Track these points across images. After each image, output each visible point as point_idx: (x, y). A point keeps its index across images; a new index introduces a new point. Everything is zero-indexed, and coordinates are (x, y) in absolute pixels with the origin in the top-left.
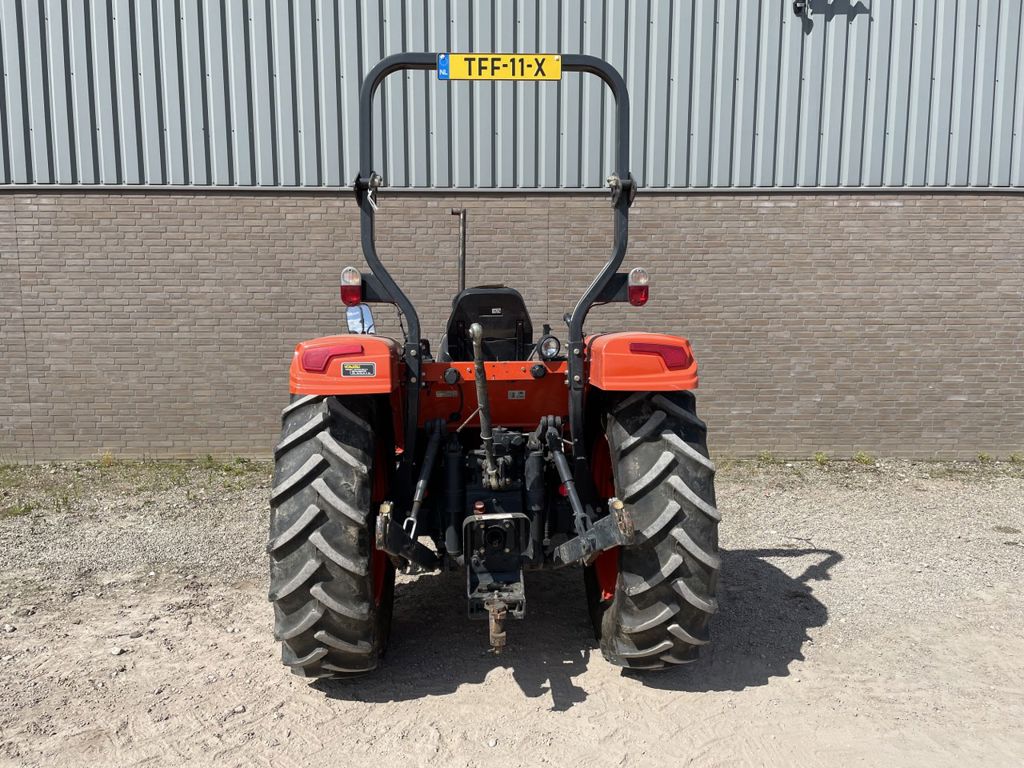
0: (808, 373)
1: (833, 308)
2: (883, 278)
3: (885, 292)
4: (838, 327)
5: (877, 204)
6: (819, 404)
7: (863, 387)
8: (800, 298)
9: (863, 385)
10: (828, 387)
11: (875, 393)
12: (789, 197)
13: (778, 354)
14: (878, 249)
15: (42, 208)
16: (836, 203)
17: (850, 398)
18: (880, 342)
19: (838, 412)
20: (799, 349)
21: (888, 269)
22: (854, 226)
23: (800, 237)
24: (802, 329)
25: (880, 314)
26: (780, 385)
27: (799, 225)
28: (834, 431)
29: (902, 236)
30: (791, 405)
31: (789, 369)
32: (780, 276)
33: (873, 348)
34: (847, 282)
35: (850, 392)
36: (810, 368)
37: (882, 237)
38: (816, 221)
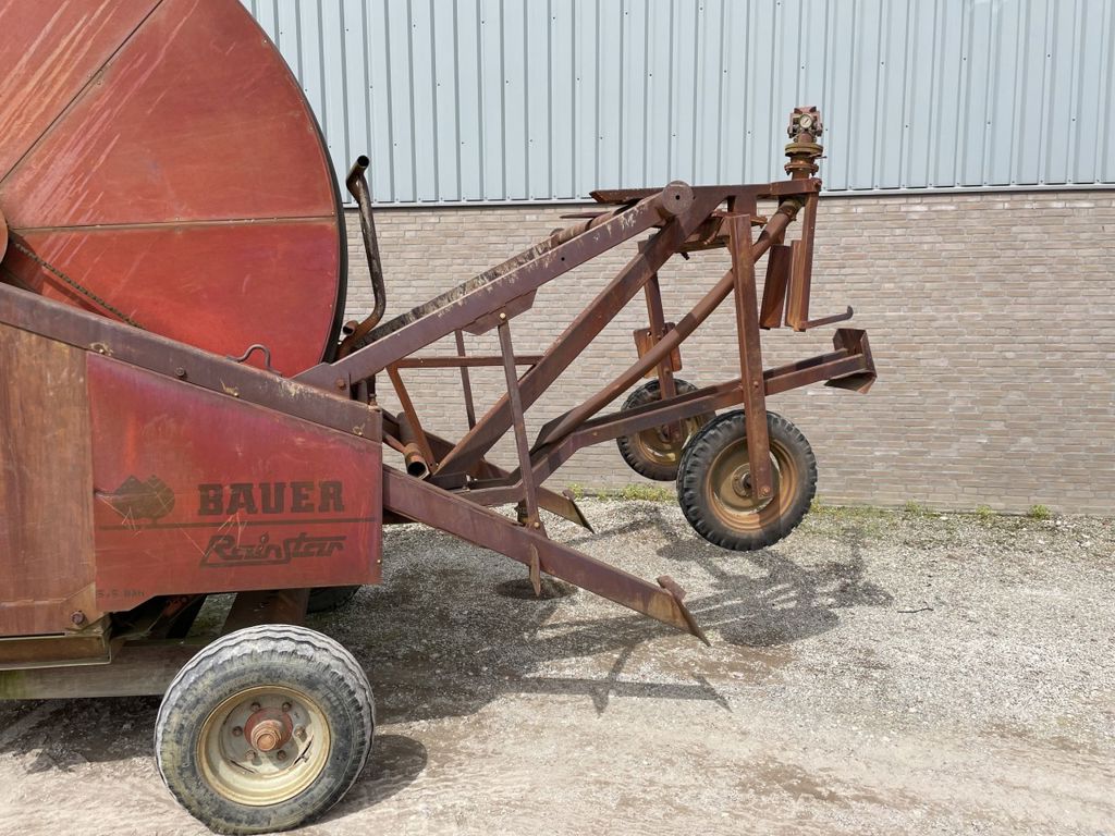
0: (972, 409)
1: (1004, 331)
2: (1069, 295)
3: (1071, 312)
4: (1009, 355)
5: (1060, 205)
6: (985, 446)
7: (1041, 427)
8: (961, 319)
9: (1043, 424)
10: (998, 426)
11: (1058, 435)
12: (947, 199)
13: (933, 386)
14: (1062, 260)
16: (1007, 205)
17: (1026, 440)
18: (1065, 373)
19: (1010, 456)
20: (958, 379)
21: (1075, 284)
22: (1032, 233)
23: (962, 246)
24: (963, 356)
25: (1065, 339)
26: (934, 422)
27: (959, 232)
28: (1004, 479)
29: (1094, 245)
30: (949, 447)
31: (947, 403)
32: (935, 294)
33: (1055, 381)
34: (1021, 300)
35: (1026, 433)
36: (975, 402)
37: (1068, 245)
38: (981, 228)
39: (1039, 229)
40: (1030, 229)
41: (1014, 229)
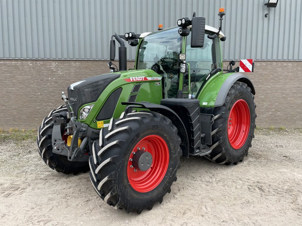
0: (268, 107)
1: (275, 90)
2: (287, 83)
3: (287, 86)
4: (276, 95)
5: (286, 64)
6: (271, 114)
7: (282, 110)
8: (266, 87)
10: (273, 110)
11: (285, 112)
12: (264, 62)
13: (261, 102)
14: (286, 75)
15: (76, 65)
17: (279, 113)
18: (286, 99)
19: (276, 116)
20: (266, 100)
21: (288, 80)
23: (267, 72)
24: (267, 95)
25: (286, 92)
27: (266, 69)
28: (275, 121)
29: (292, 72)
30: (264, 115)
31: (263, 105)
32: (261, 82)
33: (284, 100)
34: (278, 84)
35: (279, 111)
36: (269, 105)
37: (287, 72)
38: (270, 68)
39: (281, 69)
40: (280, 69)
41: (277, 69)
